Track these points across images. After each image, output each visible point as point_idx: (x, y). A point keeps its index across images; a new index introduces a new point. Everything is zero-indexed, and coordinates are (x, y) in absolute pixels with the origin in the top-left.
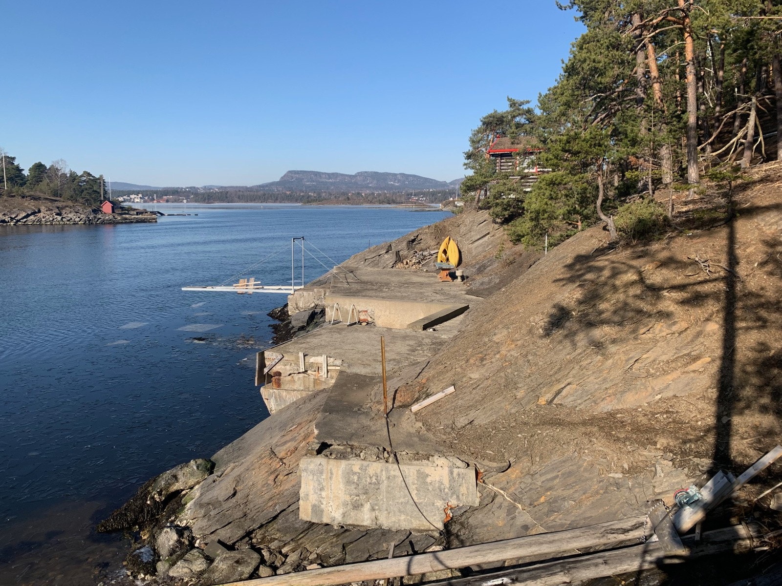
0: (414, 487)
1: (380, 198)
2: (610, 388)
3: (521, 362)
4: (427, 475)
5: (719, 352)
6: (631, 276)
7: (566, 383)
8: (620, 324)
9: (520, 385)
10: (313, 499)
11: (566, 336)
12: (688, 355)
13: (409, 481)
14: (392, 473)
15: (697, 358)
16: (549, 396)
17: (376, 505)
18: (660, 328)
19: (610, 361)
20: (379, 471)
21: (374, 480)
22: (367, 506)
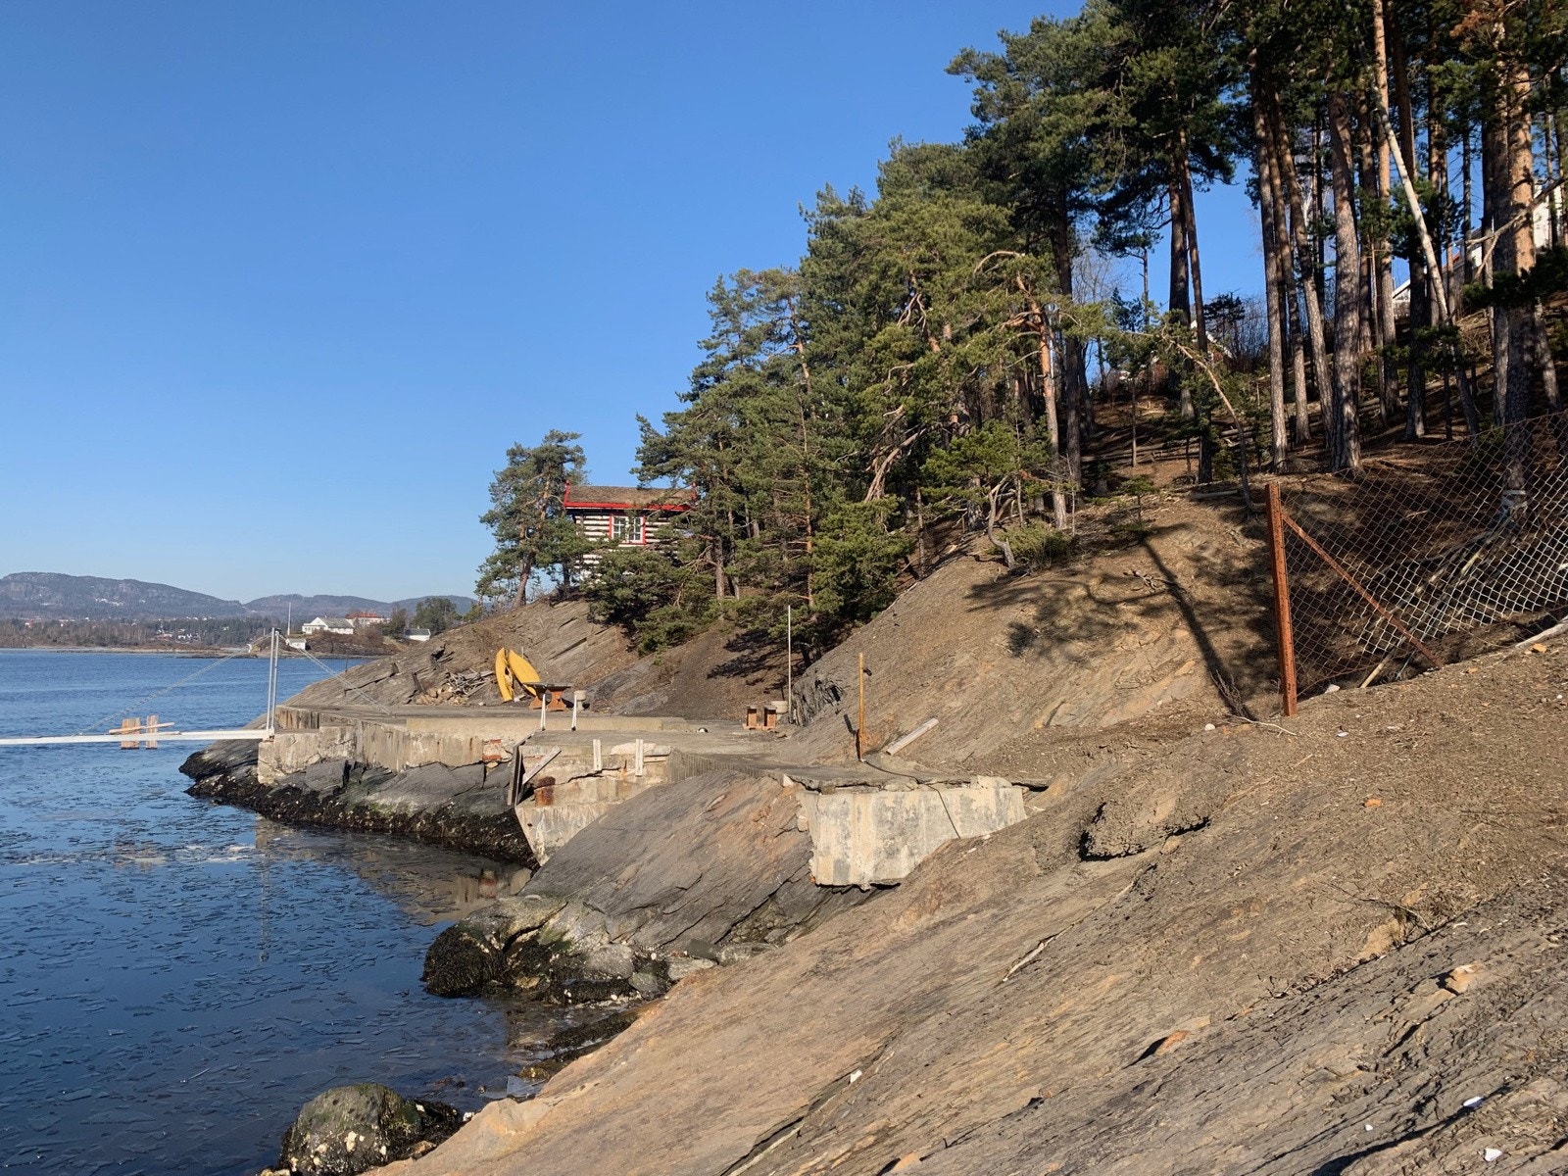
0: (958, 817)
1: (80, 632)
2: (1105, 702)
3: (1004, 683)
4: (972, 801)
5: (1199, 655)
6: (1080, 592)
7: (1059, 701)
8: (1088, 638)
9: (1013, 708)
10: (836, 852)
11: (1041, 654)
12: (1171, 661)
13: (952, 810)
14: (933, 803)
15: (1181, 663)
16: (1044, 718)
17: (915, 847)
18: (1131, 640)
19: (1099, 674)
20: (916, 803)
21: (912, 815)
22: (905, 851)
